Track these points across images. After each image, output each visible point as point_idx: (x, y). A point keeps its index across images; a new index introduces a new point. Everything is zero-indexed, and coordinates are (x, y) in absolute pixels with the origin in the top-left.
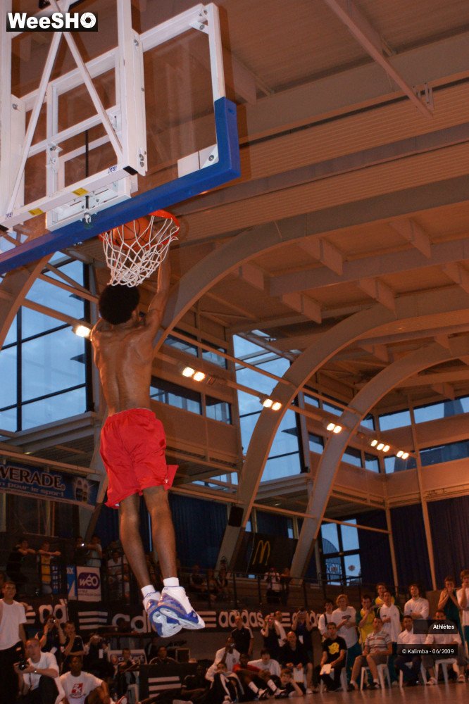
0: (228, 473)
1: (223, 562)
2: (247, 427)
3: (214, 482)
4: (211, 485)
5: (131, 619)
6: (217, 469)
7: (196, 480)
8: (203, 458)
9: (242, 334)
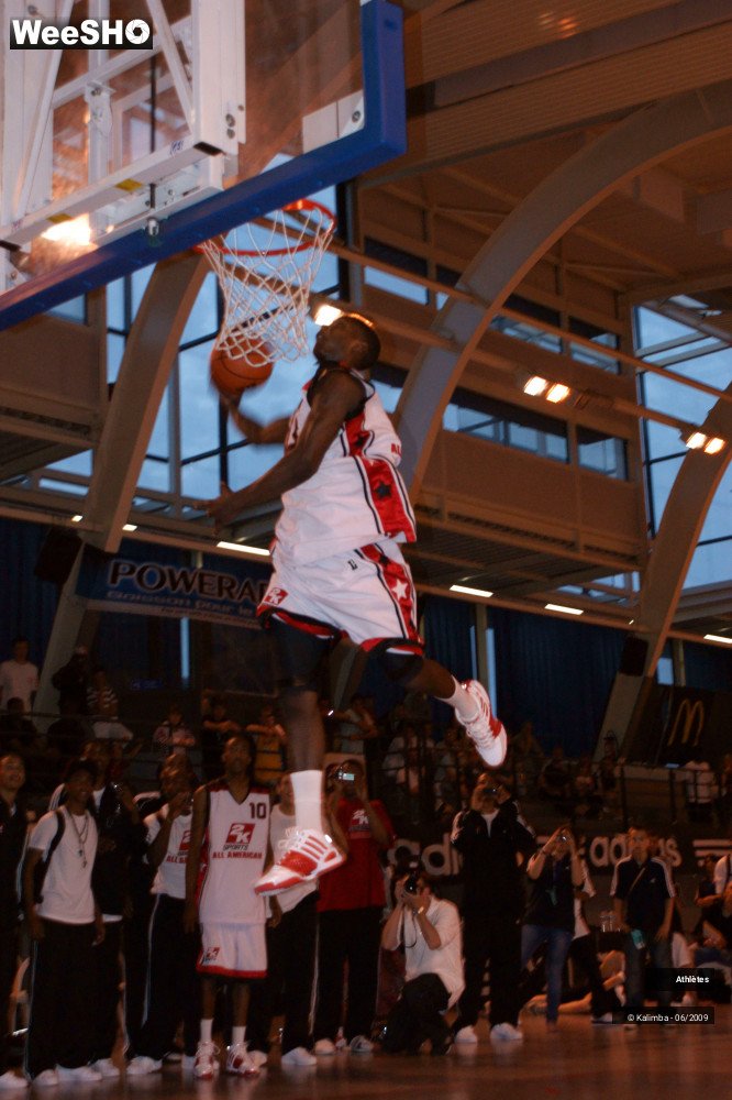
0: (627, 572)
1: (611, 739)
2: (664, 478)
3: (600, 588)
4: (595, 594)
5: (422, 848)
6: (596, 566)
7: (565, 585)
8: (571, 545)
9: (650, 303)
